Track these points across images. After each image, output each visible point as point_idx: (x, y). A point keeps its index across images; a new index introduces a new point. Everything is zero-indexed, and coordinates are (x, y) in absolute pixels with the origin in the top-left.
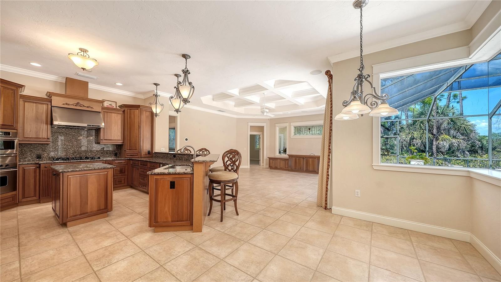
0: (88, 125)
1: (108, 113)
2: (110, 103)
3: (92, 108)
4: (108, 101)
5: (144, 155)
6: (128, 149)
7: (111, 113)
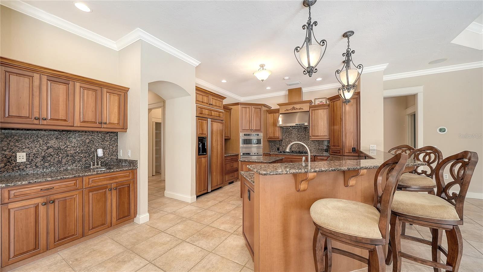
0: (296, 124)
1: (315, 111)
2: (320, 100)
3: (302, 109)
4: (319, 99)
5: (346, 153)
6: (332, 145)
7: (318, 109)
